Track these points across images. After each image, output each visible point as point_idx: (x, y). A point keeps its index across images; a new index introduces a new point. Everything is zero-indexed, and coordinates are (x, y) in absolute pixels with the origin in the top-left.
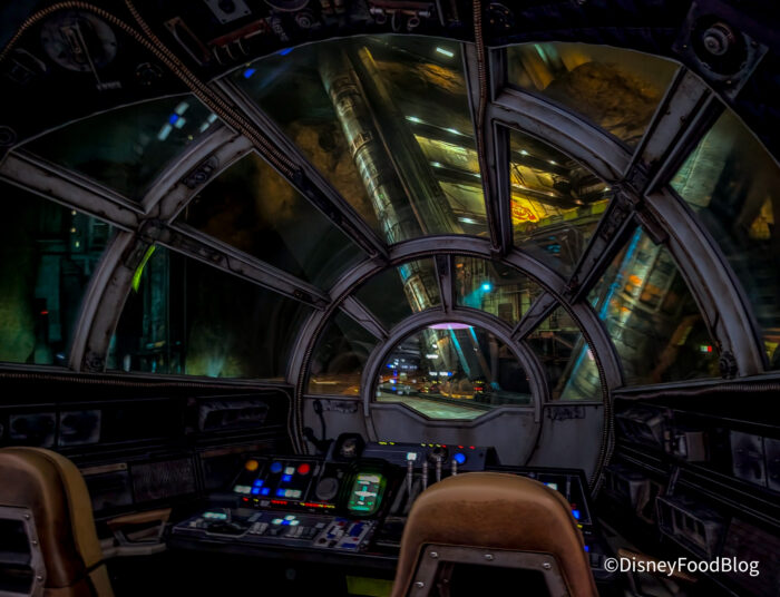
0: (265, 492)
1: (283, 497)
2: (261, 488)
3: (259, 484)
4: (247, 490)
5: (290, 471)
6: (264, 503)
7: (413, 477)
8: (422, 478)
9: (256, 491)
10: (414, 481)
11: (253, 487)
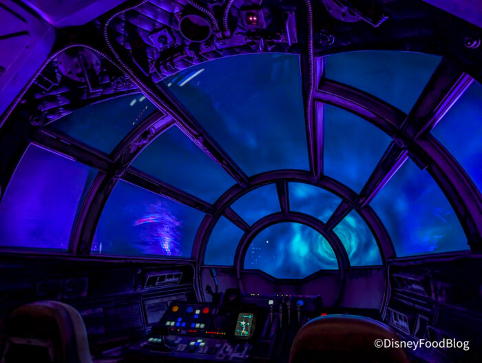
0: (184, 325)
1: (195, 328)
2: (181, 322)
3: (180, 320)
4: (173, 324)
5: (198, 312)
6: (183, 332)
7: (273, 315)
8: (279, 316)
9: (178, 324)
10: (273, 318)
11: (176, 322)
